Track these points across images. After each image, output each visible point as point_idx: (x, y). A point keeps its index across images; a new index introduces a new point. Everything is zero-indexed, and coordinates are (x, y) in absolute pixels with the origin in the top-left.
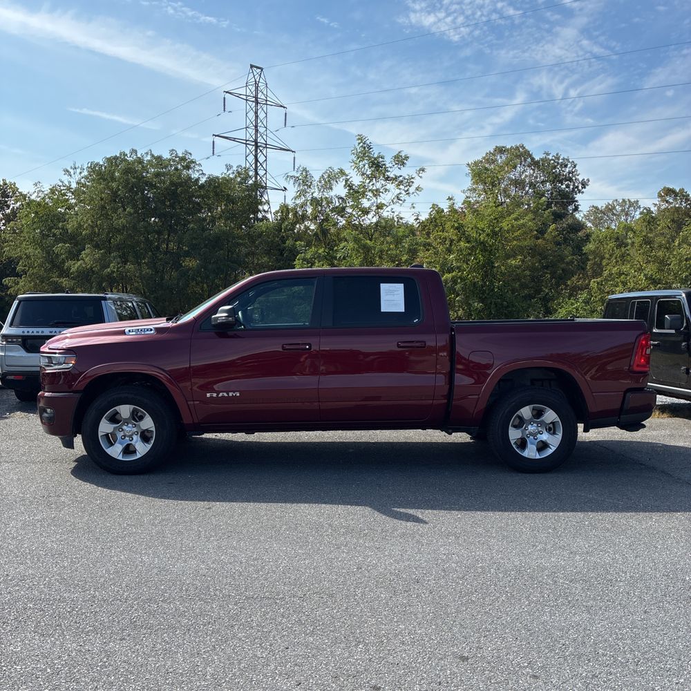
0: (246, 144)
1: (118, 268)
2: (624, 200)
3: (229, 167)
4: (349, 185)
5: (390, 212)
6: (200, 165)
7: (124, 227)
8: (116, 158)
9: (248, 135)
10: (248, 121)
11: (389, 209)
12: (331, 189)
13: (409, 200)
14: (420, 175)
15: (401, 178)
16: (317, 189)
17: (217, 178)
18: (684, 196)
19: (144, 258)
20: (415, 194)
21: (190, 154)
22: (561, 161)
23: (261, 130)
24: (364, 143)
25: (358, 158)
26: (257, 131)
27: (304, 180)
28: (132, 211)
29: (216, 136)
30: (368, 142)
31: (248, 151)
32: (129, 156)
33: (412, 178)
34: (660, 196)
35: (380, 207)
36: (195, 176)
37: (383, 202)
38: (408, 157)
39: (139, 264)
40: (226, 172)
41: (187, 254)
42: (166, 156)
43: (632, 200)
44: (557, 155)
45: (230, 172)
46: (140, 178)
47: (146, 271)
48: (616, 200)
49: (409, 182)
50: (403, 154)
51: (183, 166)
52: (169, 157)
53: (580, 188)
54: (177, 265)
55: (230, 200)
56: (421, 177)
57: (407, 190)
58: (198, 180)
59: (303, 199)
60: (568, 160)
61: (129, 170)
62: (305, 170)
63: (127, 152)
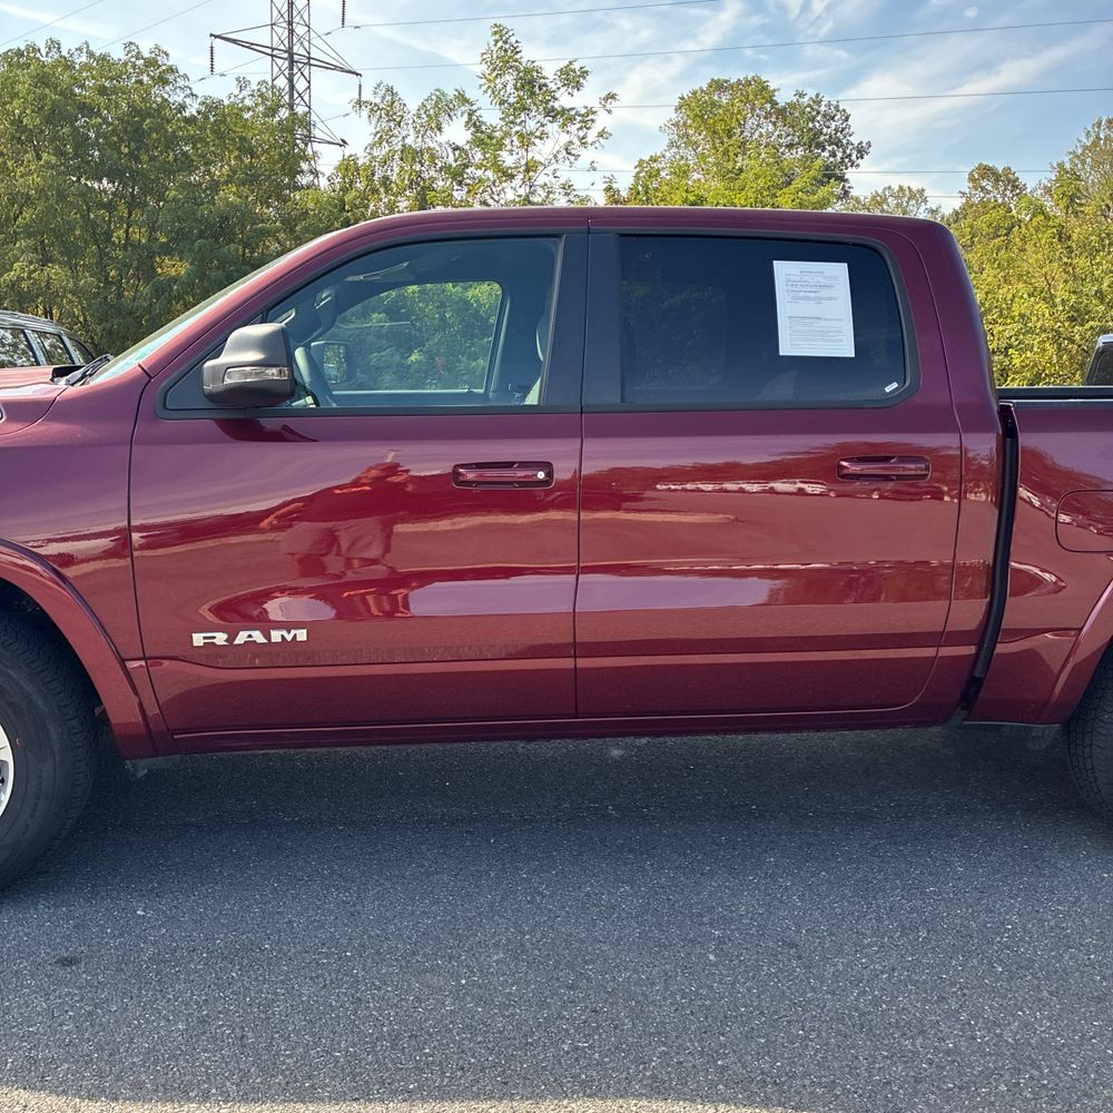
0: (272, 56)
1: (31, 273)
2: (901, 188)
3: (242, 83)
4: (474, 124)
5: (551, 176)
6: (185, 77)
7: (40, 191)
8: (19, 53)
9: (276, 39)
10: (275, 12)
11: (549, 170)
12: (440, 129)
13: (587, 155)
14: (608, 106)
15: (573, 113)
16: (412, 130)
17: (220, 101)
18: (1009, 181)
19: (83, 257)
20: (597, 145)
21: (167, 55)
22: (823, 108)
23: (300, 30)
24: (505, 42)
25: (494, 70)
26: (291, 32)
27: (387, 110)
28: (53, 160)
29: (216, 37)
30: (513, 40)
31: (276, 69)
32: (44, 52)
33: (594, 113)
34: (972, 179)
35: (531, 167)
36: (177, 98)
37: (538, 158)
38: (587, 72)
39: (73, 268)
40: (236, 92)
41: (167, 250)
42: (118, 54)
43: (914, 189)
44: (817, 96)
45: (245, 93)
46: (67, 94)
47: (87, 280)
48: (890, 188)
49: (586, 119)
50: (576, 66)
51: (153, 78)
52: (124, 58)
53: (854, 157)
54: (147, 270)
55: (246, 148)
56: (609, 112)
57: (583, 138)
58: (183, 107)
59: (386, 149)
60: (837, 108)
61: (44, 79)
62: (390, 90)
63: (41, 44)
